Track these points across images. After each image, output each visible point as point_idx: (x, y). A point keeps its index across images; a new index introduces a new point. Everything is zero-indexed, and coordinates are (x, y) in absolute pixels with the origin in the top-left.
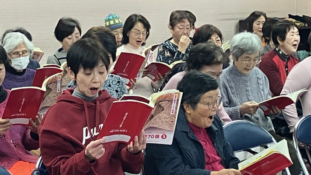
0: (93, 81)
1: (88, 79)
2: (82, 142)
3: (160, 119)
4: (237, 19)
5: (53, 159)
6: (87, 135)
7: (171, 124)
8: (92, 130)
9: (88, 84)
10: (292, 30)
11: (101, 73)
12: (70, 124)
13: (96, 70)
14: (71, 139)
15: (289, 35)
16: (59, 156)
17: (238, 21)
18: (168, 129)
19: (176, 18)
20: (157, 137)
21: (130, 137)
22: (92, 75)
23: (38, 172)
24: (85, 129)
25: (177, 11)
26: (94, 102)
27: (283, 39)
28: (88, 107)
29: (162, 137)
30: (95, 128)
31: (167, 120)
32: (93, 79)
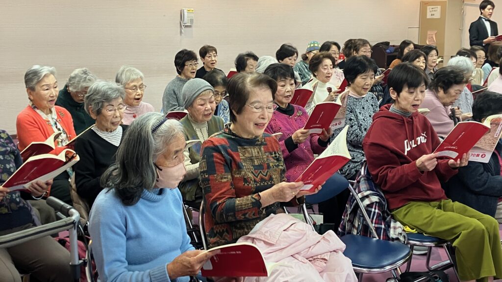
0: (416, 99)
1: (411, 98)
2: (404, 152)
3: (485, 140)
5: (379, 168)
6: (408, 148)
7: (492, 146)
8: (411, 142)
9: (411, 102)
11: (422, 92)
12: (394, 137)
13: (419, 89)
14: (396, 151)
16: (385, 165)
18: (488, 149)
20: (478, 155)
21: (458, 154)
22: (415, 94)
23: (365, 178)
24: (406, 142)
26: (410, 117)
28: (407, 122)
29: (482, 156)
30: (413, 141)
31: (490, 142)
32: (416, 97)
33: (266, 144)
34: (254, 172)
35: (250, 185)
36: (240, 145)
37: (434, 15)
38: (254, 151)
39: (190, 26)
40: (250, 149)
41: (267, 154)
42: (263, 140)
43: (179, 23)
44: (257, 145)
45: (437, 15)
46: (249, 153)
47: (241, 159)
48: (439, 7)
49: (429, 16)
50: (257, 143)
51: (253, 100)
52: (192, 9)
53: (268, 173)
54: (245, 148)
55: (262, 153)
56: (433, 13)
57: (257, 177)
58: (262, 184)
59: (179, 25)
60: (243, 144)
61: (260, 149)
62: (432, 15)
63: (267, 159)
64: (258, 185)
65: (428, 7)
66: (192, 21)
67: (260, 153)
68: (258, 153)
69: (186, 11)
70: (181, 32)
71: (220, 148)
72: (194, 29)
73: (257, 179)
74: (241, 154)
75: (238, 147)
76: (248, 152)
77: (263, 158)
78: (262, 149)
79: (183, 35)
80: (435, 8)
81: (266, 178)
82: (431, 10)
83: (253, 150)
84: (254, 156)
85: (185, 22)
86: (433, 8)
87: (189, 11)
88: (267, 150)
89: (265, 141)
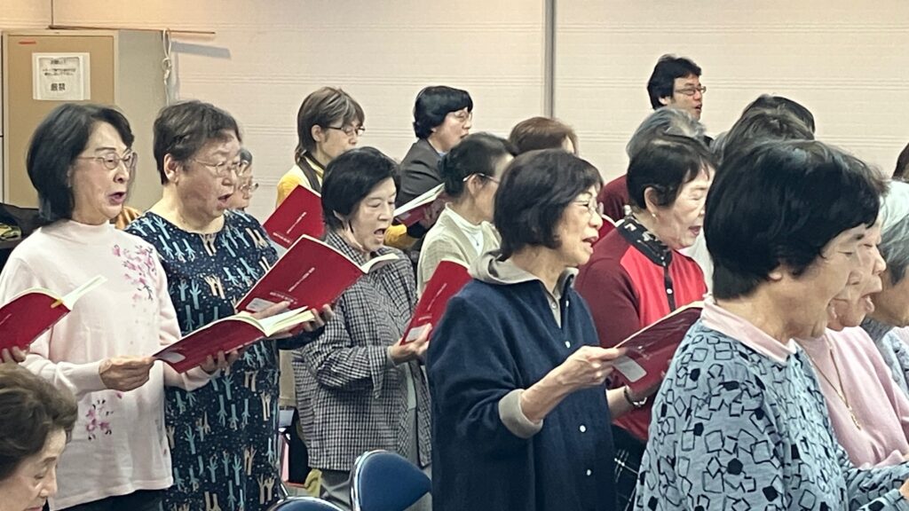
37: (63, 86)
45: (78, 89)
48: (84, 57)
49: (41, 92)
56: (58, 80)
62: (54, 87)
65: (36, 57)
80: (65, 60)
82: (50, 67)
86: (56, 62)
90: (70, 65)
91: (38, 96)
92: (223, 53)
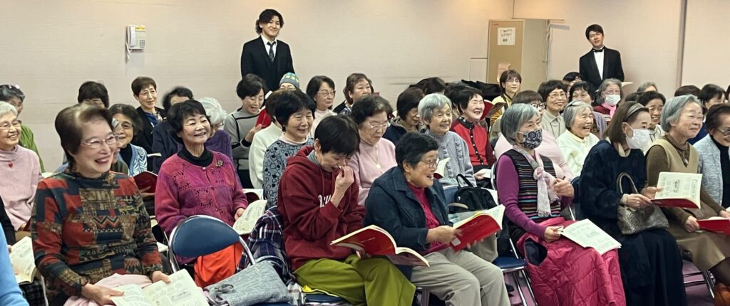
4: (406, 84)
10: (474, 98)
15: (471, 104)
17: (409, 86)
19: (353, 81)
25: (353, 74)
27: (465, 106)
33: (118, 187)
34: (97, 218)
35: (91, 231)
36: (82, 187)
37: (506, 40)
38: (100, 195)
39: (140, 51)
40: (94, 192)
41: (118, 198)
42: (114, 183)
43: (124, 46)
44: (106, 187)
45: (511, 41)
46: (93, 197)
47: (82, 203)
48: (514, 29)
49: (500, 42)
50: (104, 185)
51: (87, 137)
52: (143, 26)
53: (118, 220)
54: (88, 191)
55: (110, 197)
56: (505, 38)
57: (102, 223)
58: (106, 231)
59: (124, 48)
60: (85, 185)
61: (109, 192)
62: (504, 40)
63: (117, 205)
64: (102, 231)
65: (499, 29)
66: (142, 43)
67: (108, 197)
68: (106, 196)
69: (133, 30)
70: (126, 59)
71: (54, 192)
72: (145, 54)
73: (102, 226)
74: (82, 197)
75: (80, 189)
76: (92, 195)
77: (112, 203)
78: (112, 192)
79: (129, 62)
80: (508, 30)
81: (114, 224)
82: (503, 33)
83: (98, 193)
84: (100, 199)
85: (132, 44)
86: (505, 31)
87: (138, 28)
88: (118, 195)
89: (116, 184)
90: (509, 33)
91: (499, 44)
92: (568, 28)
